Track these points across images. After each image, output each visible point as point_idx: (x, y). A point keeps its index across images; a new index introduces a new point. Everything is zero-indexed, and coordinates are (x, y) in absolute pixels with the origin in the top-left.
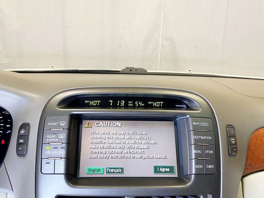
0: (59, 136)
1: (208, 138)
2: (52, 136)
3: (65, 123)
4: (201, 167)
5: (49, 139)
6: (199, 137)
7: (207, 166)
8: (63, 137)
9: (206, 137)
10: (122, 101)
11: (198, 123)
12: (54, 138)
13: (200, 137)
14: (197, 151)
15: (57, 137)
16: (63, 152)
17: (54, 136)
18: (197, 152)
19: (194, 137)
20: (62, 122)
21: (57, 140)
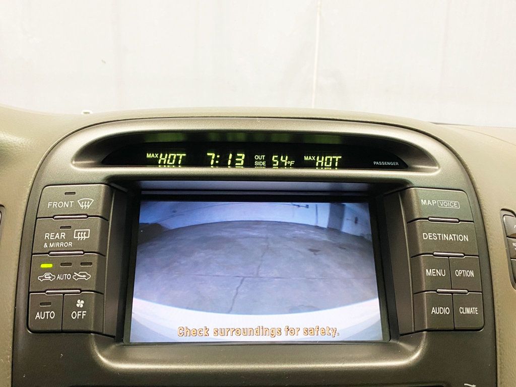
0: (76, 236)
1: (461, 238)
2: (57, 236)
3: (91, 201)
4: (445, 311)
5: (49, 241)
6: (438, 236)
7: (462, 310)
8: (85, 237)
9: (454, 235)
10: (238, 155)
11: (434, 202)
12: (62, 240)
13: (441, 236)
14: (436, 271)
15: (69, 238)
16: (84, 276)
17: (63, 235)
18: (436, 274)
19: (425, 237)
20: (84, 201)
21: (70, 244)
